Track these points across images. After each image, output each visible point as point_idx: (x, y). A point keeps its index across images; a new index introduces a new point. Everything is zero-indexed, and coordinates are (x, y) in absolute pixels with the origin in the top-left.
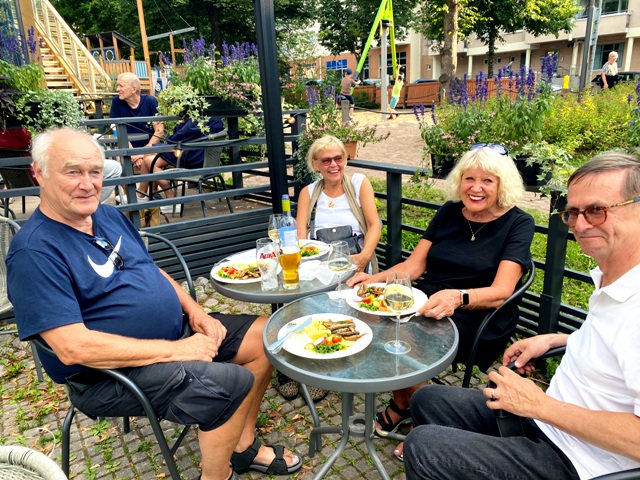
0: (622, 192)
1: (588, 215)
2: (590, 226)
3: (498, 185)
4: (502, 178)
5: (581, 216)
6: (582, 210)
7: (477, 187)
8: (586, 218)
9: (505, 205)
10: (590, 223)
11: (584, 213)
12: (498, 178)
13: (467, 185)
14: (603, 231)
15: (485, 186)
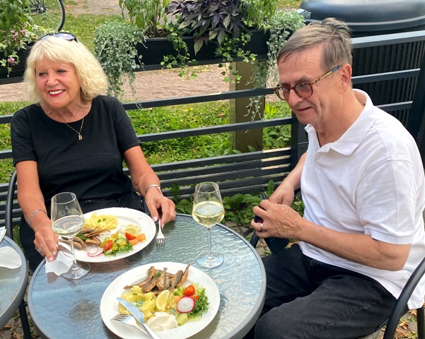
0: (321, 66)
1: (297, 89)
2: (300, 100)
3: (76, 73)
4: (76, 64)
5: (292, 91)
6: (292, 85)
7: (52, 79)
8: (296, 92)
9: (90, 92)
10: (301, 97)
11: (294, 88)
12: (73, 66)
13: (42, 81)
14: (311, 103)
15: (61, 78)
